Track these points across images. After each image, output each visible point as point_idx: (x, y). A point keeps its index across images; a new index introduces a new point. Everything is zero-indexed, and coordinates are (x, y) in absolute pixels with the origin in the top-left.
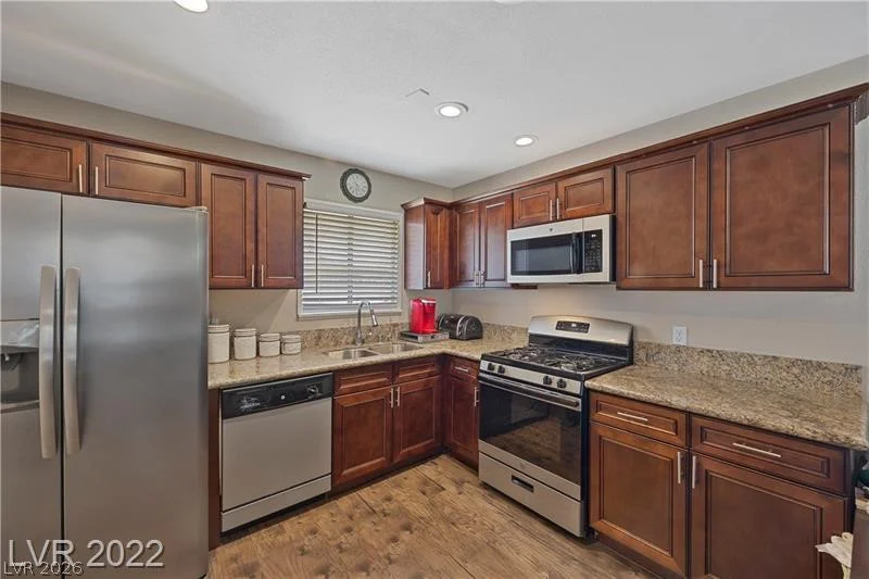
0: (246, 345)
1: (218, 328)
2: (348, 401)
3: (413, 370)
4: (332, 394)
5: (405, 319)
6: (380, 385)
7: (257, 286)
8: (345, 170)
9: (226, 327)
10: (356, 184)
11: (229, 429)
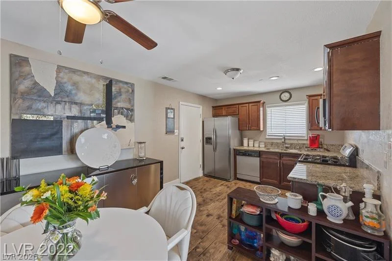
0: (251, 143)
1: (245, 139)
2: (265, 160)
3: (290, 157)
4: (260, 157)
5: (308, 142)
6: (275, 159)
7: (249, 130)
8: (281, 92)
9: (247, 139)
10: (286, 96)
11: (238, 157)
